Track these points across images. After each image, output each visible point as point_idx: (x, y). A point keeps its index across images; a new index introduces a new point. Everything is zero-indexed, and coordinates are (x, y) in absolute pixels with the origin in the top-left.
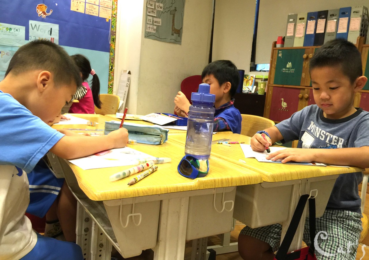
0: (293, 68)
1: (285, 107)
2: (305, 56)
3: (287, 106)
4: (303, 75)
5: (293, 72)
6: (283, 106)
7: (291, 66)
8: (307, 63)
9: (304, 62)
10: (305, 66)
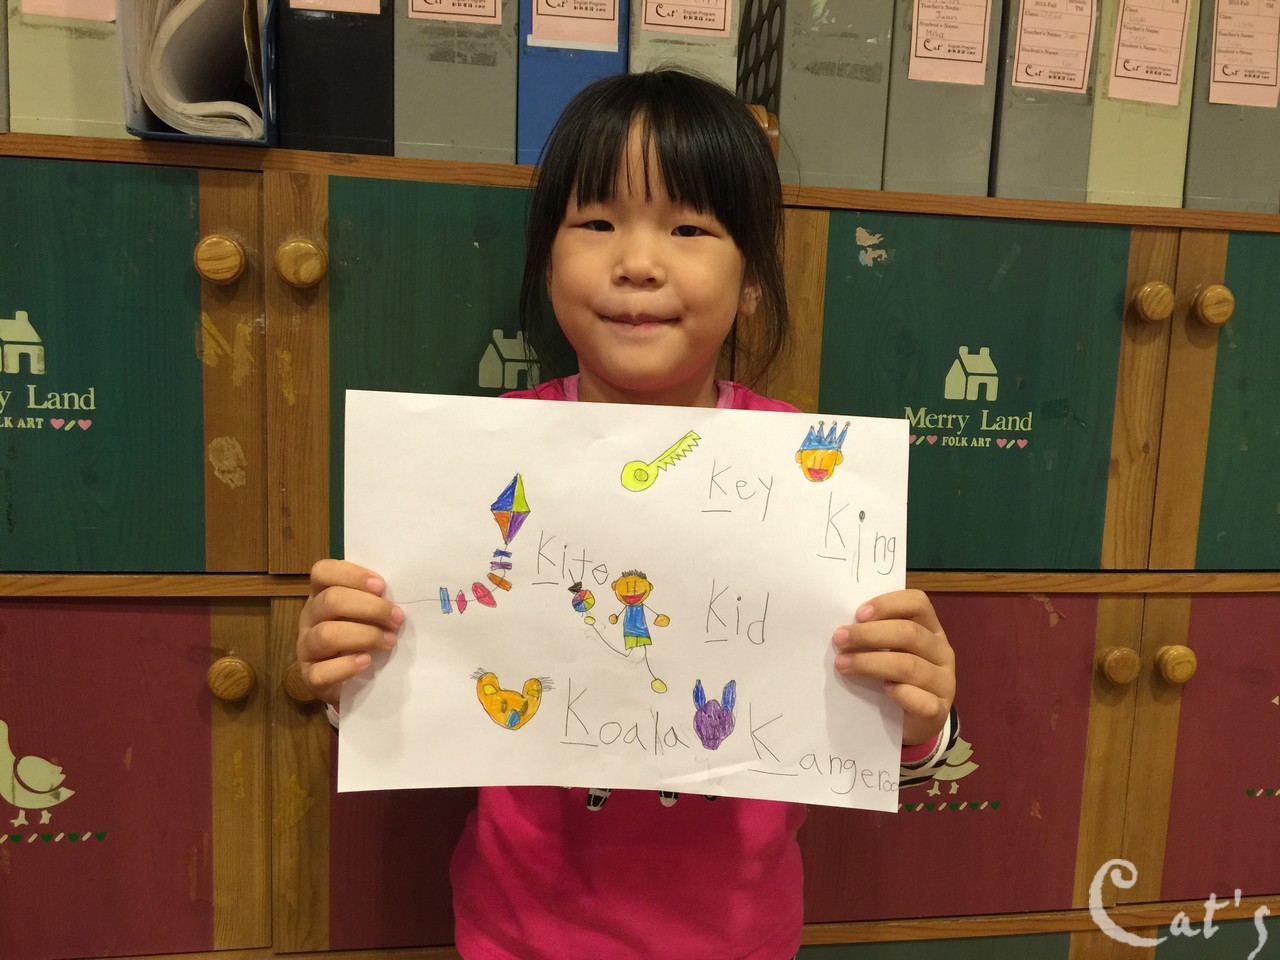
0: (63, 374)
1: (44, 802)
2: (218, 253)
4: (225, 458)
5: (85, 424)
8: (244, 329)
9: (205, 317)
10: (226, 362)
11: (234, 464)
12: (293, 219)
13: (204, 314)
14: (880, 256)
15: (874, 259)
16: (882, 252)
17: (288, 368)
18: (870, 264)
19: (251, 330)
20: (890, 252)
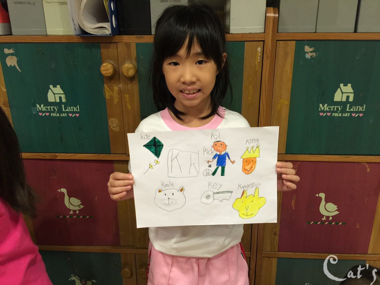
0: (71, 102)
1: (77, 208)
2: (106, 68)
3: (82, 207)
4: (114, 124)
5: (77, 115)
6: (72, 208)
7: (63, 96)
8: (116, 88)
9: (105, 85)
10: (111, 97)
11: (116, 125)
12: (127, 57)
13: (105, 84)
14: (313, 55)
15: (311, 56)
16: (314, 54)
17: (128, 99)
18: (309, 58)
19: (118, 88)
20: (317, 53)
